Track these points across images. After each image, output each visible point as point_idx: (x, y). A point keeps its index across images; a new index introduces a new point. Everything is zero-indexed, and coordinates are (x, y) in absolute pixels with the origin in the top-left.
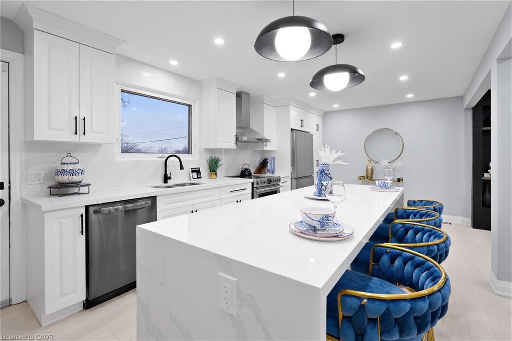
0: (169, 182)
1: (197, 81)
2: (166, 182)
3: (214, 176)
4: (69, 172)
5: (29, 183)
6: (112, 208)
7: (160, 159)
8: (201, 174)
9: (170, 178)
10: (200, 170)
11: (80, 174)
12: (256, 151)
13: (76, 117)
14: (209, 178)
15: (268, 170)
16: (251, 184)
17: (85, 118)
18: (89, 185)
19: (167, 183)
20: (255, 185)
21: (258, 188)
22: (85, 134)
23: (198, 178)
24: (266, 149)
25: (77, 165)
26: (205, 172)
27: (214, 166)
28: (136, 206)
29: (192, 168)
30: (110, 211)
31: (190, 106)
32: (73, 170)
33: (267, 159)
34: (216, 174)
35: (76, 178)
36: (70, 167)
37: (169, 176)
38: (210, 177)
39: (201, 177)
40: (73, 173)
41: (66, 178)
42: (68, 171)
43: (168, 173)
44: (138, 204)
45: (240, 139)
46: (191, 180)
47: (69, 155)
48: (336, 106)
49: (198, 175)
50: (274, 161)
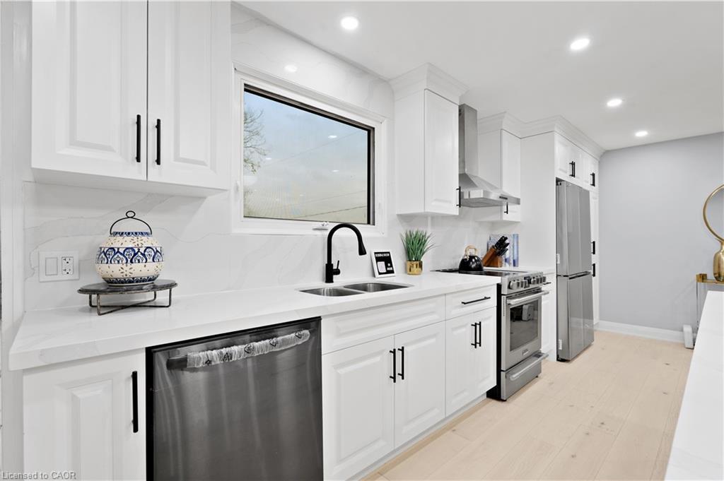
0: (334, 280)
1: (385, 81)
2: (329, 279)
3: (415, 269)
4: (123, 255)
5: (43, 278)
6: (215, 352)
7: (318, 233)
8: (391, 266)
9: (337, 272)
10: (389, 257)
11: (150, 260)
12: (481, 223)
13: (139, 117)
14: (406, 272)
15: (506, 260)
16: (496, 287)
17: (159, 121)
18: (170, 286)
19: (332, 282)
20: (505, 291)
21: (509, 297)
22: (158, 162)
23: (388, 272)
24: (506, 217)
25: (145, 238)
26: (398, 261)
27: (414, 249)
28: (274, 345)
29: (375, 253)
30: (209, 362)
31: (370, 131)
32: (132, 248)
33: (506, 238)
34: (421, 266)
35: (139, 270)
36: (128, 242)
37: (335, 267)
38: (409, 271)
39: (392, 272)
40: (133, 255)
41: (117, 270)
42: (121, 251)
43: (334, 262)
44: (279, 339)
45: (466, 196)
46: (374, 276)
47: (131, 216)
48: (642, 134)
49: (387, 266)
50: (518, 243)
